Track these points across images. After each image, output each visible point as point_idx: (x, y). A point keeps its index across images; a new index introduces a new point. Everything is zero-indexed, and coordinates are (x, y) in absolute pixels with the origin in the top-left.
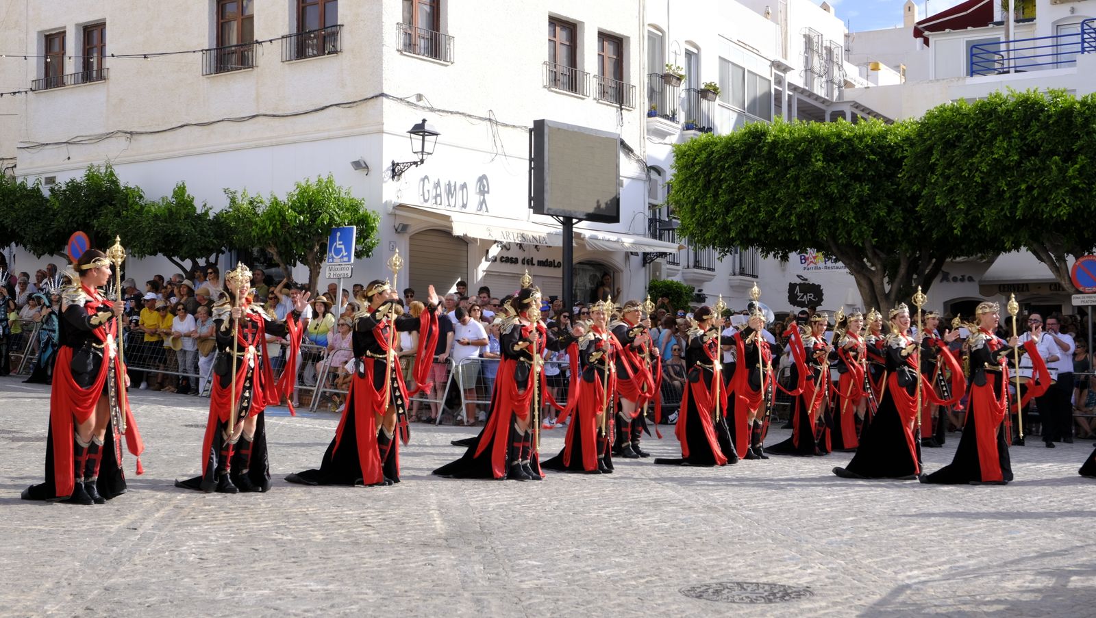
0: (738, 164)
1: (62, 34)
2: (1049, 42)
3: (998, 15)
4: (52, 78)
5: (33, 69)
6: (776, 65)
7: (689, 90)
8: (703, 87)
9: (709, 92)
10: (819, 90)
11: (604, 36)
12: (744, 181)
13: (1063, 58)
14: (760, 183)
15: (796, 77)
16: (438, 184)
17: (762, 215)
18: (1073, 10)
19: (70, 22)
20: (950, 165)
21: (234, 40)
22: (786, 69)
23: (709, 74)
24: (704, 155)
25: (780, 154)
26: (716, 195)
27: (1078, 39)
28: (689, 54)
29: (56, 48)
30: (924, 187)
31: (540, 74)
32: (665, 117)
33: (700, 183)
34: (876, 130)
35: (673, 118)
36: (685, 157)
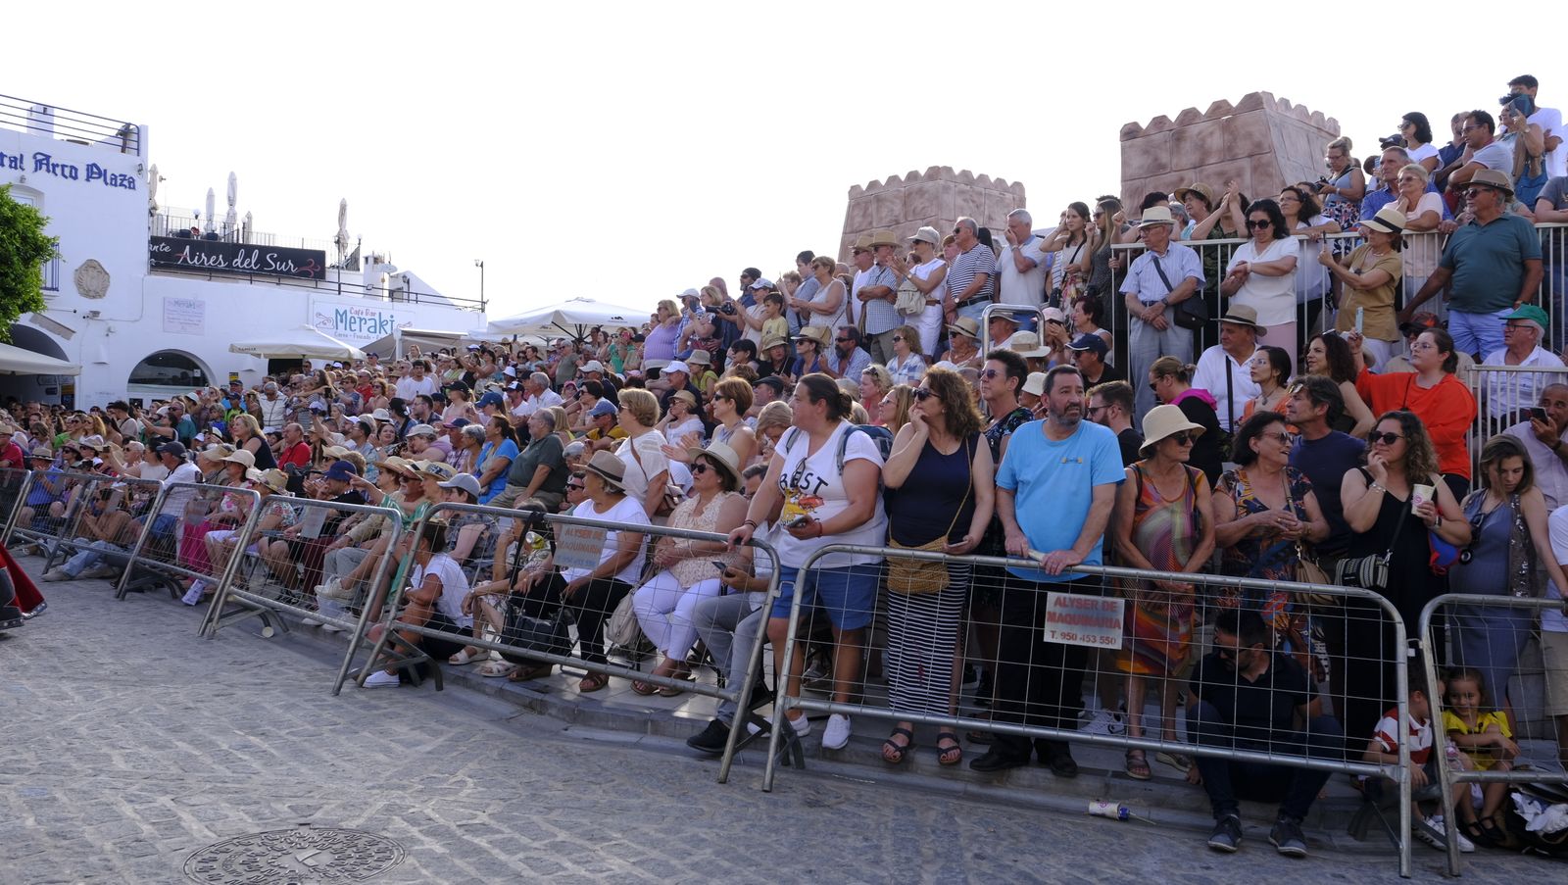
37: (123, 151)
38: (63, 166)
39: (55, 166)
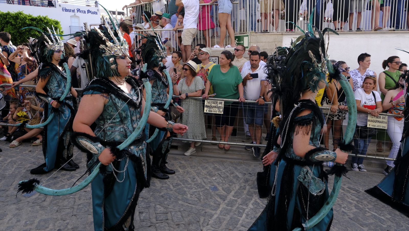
37: (96, 7)
38: (83, 11)
39: (81, 11)
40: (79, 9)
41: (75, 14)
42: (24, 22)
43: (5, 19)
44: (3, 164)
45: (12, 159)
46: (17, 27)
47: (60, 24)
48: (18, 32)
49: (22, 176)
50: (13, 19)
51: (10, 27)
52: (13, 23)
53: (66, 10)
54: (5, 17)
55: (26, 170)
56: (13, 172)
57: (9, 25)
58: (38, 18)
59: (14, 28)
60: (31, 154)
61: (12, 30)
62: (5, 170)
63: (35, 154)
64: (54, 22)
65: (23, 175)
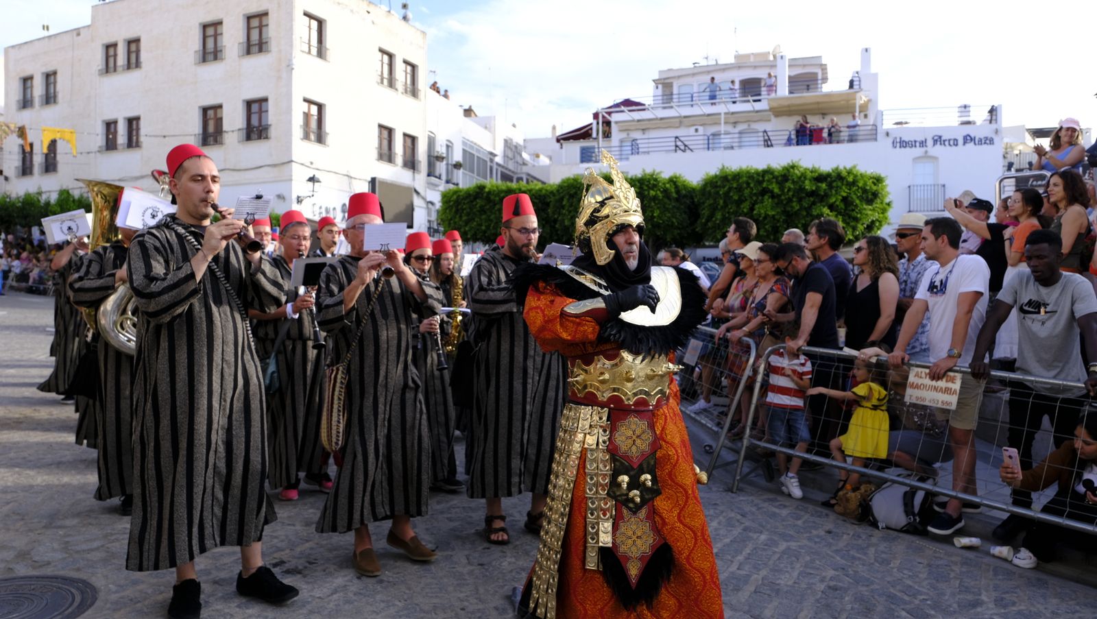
0: (472, 202)
1: (115, 122)
2: (617, 149)
3: (594, 135)
4: (111, 145)
5: (100, 140)
6: (491, 154)
7: (447, 164)
8: (454, 163)
9: (458, 166)
10: (511, 166)
11: (405, 135)
12: (475, 210)
13: (623, 157)
14: (482, 211)
15: (498, 159)
16: (321, 208)
17: (483, 228)
18: (628, 134)
19: (121, 116)
20: (571, 206)
21: (211, 129)
22: (495, 155)
23: (457, 156)
24: (455, 197)
25: (492, 197)
26: (461, 217)
27: (630, 148)
28: (448, 146)
29: (112, 130)
30: (559, 214)
31: (375, 154)
32: (436, 177)
33: (454, 210)
34: (537, 188)
35: (440, 178)
36: (446, 198)
37: (991, 122)
38: (949, 140)
39: (944, 141)
40: (940, 137)
41: (926, 152)
42: (800, 186)
43: (760, 183)
44: (770, 553)
45: (789, 544)
46: (782, 201)
47: (886, 182)
48: (785, 212)
49: (817, 601)
50: (777, 182)
51: (768, 201)
52: (776, 190)
53: (904, 144)
54: (761, 179)
55: (826, 584)
56: (795, 583)
57: (766, 197)
58: (833, 174)
59: (777, 204)
60: (831, 541)
61: (771, 209)
62: (776, 571)
63: (841, 545)
64: (873, 178)
65: (821, 598)
